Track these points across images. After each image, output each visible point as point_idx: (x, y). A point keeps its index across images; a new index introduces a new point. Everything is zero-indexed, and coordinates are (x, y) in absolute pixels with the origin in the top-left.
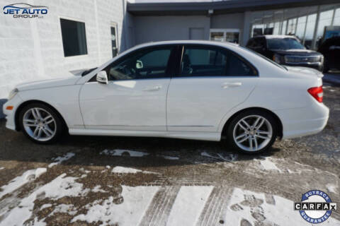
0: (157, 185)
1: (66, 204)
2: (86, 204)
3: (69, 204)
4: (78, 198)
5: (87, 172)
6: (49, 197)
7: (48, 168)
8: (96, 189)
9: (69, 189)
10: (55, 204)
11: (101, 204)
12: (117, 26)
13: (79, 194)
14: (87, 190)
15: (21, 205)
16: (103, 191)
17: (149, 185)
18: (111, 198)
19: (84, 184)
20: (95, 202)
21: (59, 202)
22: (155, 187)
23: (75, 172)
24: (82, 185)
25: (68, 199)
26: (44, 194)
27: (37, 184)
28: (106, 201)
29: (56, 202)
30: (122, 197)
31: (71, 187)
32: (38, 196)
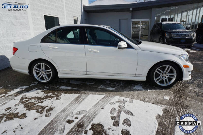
0: (78, 94)
1: (34, 99)
2: (43, 100)
3: (36, 99)
4: (40, 98)
5: (47, 88)
6: (28, 96)
7: (30, 86)
8: (49, 94)
9: (37, 94)
10: (30, 99)
11: (50, 100)
12: (78, 19)
13: (41, 96)
14: (45, 95)
15: (15, 99)
16: (52, 95)
17: (75, 94)
18: (55, 98)
19: (45, 92)
20: (47, 99)
21: (32, 99)
22: (77, 94)
23: (41, 88)
24: (44, 92)
25: (36, 98)
26: (26, 95)
27: (24, 92)
28: (53, 99)
29: (30, 98)
30: (60, 98)
31: (38, 93)
32: (23, 96)
